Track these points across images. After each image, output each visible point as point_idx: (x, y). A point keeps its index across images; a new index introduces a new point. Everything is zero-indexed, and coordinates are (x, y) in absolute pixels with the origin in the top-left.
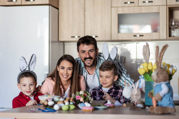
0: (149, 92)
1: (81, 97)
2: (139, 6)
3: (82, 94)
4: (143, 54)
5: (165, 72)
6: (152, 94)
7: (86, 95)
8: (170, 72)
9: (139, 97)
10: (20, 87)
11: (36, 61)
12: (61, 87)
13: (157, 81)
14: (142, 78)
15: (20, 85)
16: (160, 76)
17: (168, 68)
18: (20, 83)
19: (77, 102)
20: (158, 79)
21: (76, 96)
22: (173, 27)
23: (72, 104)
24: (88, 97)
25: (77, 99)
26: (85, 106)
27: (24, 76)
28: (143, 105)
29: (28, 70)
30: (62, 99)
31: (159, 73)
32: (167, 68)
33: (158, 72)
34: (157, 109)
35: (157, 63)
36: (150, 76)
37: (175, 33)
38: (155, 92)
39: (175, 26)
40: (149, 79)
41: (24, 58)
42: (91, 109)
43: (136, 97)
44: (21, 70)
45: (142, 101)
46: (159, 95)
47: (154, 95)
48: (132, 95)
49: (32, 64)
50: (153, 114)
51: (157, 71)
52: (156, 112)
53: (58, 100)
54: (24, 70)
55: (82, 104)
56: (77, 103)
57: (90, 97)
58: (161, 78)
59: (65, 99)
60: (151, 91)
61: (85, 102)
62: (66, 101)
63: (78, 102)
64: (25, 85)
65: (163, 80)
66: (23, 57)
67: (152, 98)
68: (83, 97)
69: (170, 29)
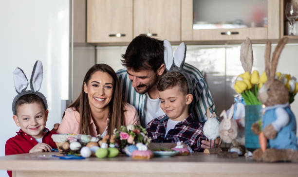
0: (253, 124)
1: (129, 135)
3: (131, 129)
4: (241, 59)
5: (282, 88)
6: (258, 127)
7: (139, 131)
8: (291, 87)
9: (235, 135)
10: (17, 121)
11: (43, 73)
12: (92, 121)
13: (268, 104)
14: (240, 102)
15: (18, 117)
16: (274, 95)
17: (288, 81)
18: (18, 114)
19: (121, 144)
20: (270, 100)
21: (119, 133)
22: (292, 19)
23: (113, 148)
24: (142, 136)
25: (121, 139)
26: (137, 149)
27: (25, 102)
28: (240, 150)
29: (30, 89)
30: (94, 139)
31: (272, 88)
32: (286, 80)
33: (270, 86)
34: (268, 153)
35: (267, 71)
36: (255, 94)
37: (294, 29)
38: (263, 122)
39: (294, 17)
40: (253, 101)
41: (21, 70)
42: (148, 155)
43: (228, 135)
44: (17, 91)
45: (238, 143)
46: (273, 128)
47: (262, 129)
48: (221, 131)
49: (36, 79)
50: (262, 161)
51: (268, 86)
52: (267, 159)
53: (88, 141)
54: (22, 91)
55: (131, 147)
56: (123, 146)
57: (146, 135)
58: (276, 97)
59: (101, 139)
60: (257, 122)
61: (136, 143)
62: (103, 142)
63: (125, 144)
64: (26, 119)
65: (279, 101)
66: (19, 68)
67: (258, 134)
68: (133, 135)
69: (286, 21)
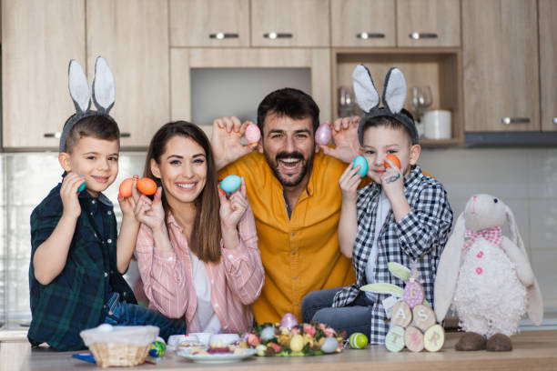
2: (251, 47)
